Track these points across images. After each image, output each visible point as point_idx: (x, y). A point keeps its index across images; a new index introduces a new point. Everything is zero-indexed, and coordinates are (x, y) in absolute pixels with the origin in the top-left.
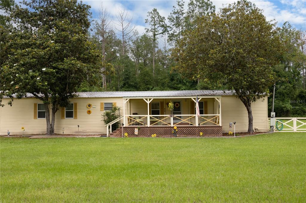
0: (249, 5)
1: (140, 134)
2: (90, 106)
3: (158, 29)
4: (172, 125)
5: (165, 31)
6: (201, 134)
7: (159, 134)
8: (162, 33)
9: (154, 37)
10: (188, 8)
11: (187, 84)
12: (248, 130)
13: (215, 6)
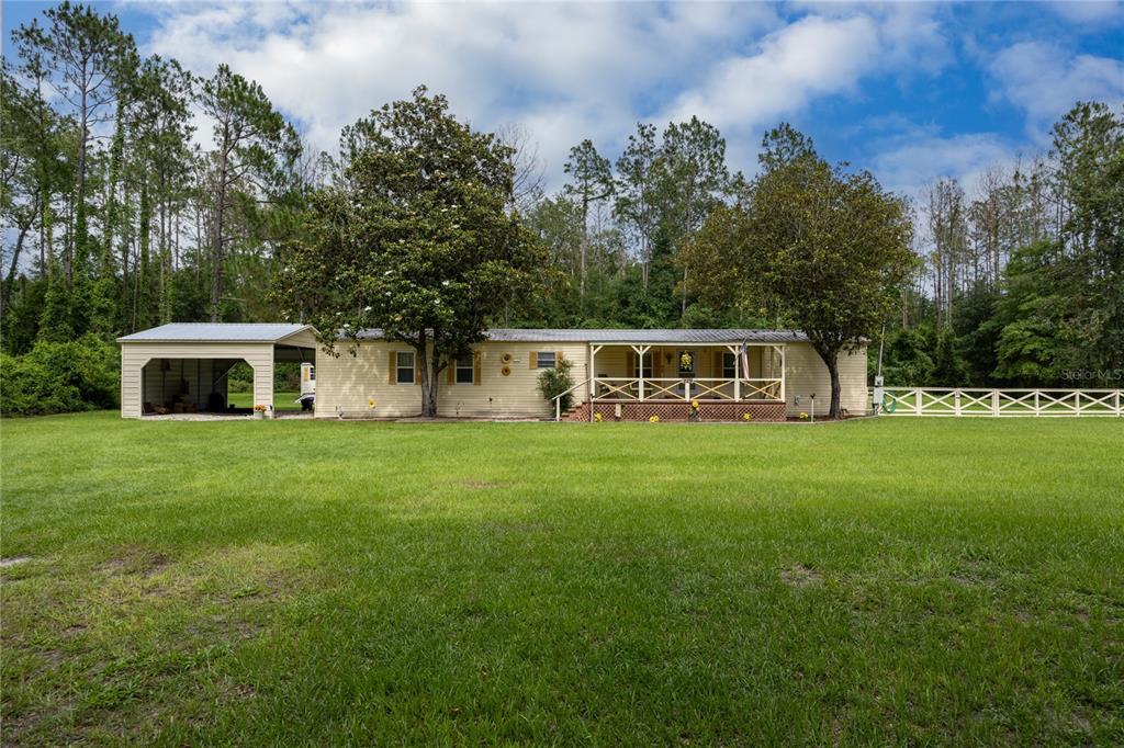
0: (798, 139)
1: (625, 416)
2: (507, 358)
3: (595, 187)
4: (687, 399)
5: (609, 193)
6: (747, 416)
7: (664, 417)
8: (603, 197)
9: (585, 205)
10: (663, 142)
11: (660, 313)
12: (831, 412)
13: (724, 140)
